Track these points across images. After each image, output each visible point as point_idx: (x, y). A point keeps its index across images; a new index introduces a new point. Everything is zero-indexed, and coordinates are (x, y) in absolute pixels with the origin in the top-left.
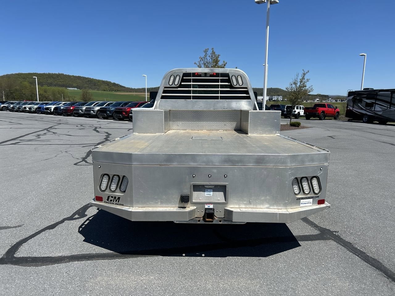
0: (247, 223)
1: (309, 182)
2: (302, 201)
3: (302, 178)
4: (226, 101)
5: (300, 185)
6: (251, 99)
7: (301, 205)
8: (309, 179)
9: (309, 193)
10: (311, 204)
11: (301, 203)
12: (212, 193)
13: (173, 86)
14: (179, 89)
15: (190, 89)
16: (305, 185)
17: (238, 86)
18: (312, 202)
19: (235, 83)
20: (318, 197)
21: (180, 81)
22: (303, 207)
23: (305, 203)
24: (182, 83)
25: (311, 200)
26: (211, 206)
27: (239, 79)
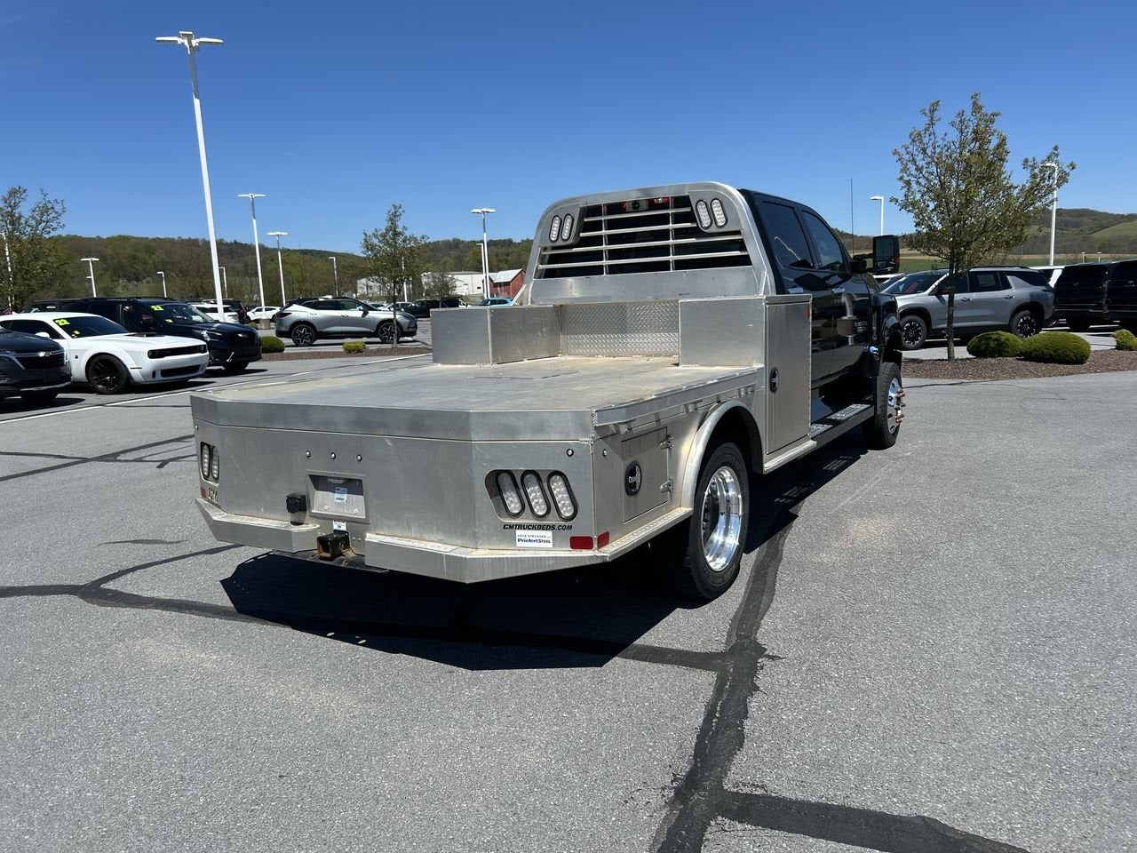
0: (392, 571)
1: (545, 485)
2: (519, 532)
3: (527, 472)
4: (684, 274)
5: (522, 491)
6: (751, 264)
7: (519, 544)
8: (544, 478)
9: (544, 515)
10: (550, 545)
11: (517, 538)
12: (345, 496)
13: (560, 243)
14: (575, 250)
15: (599, 248)
16: (534, 493)
17: (713, 229)
18: (551, 540)
19: (706, 221)
20: (570, 527)
21: (574, 229)
22: (525, 549)
23: (530, 541)
24: (582, 235)
25: (549, 534)
26: (343, 527)
27: (717, 209)
